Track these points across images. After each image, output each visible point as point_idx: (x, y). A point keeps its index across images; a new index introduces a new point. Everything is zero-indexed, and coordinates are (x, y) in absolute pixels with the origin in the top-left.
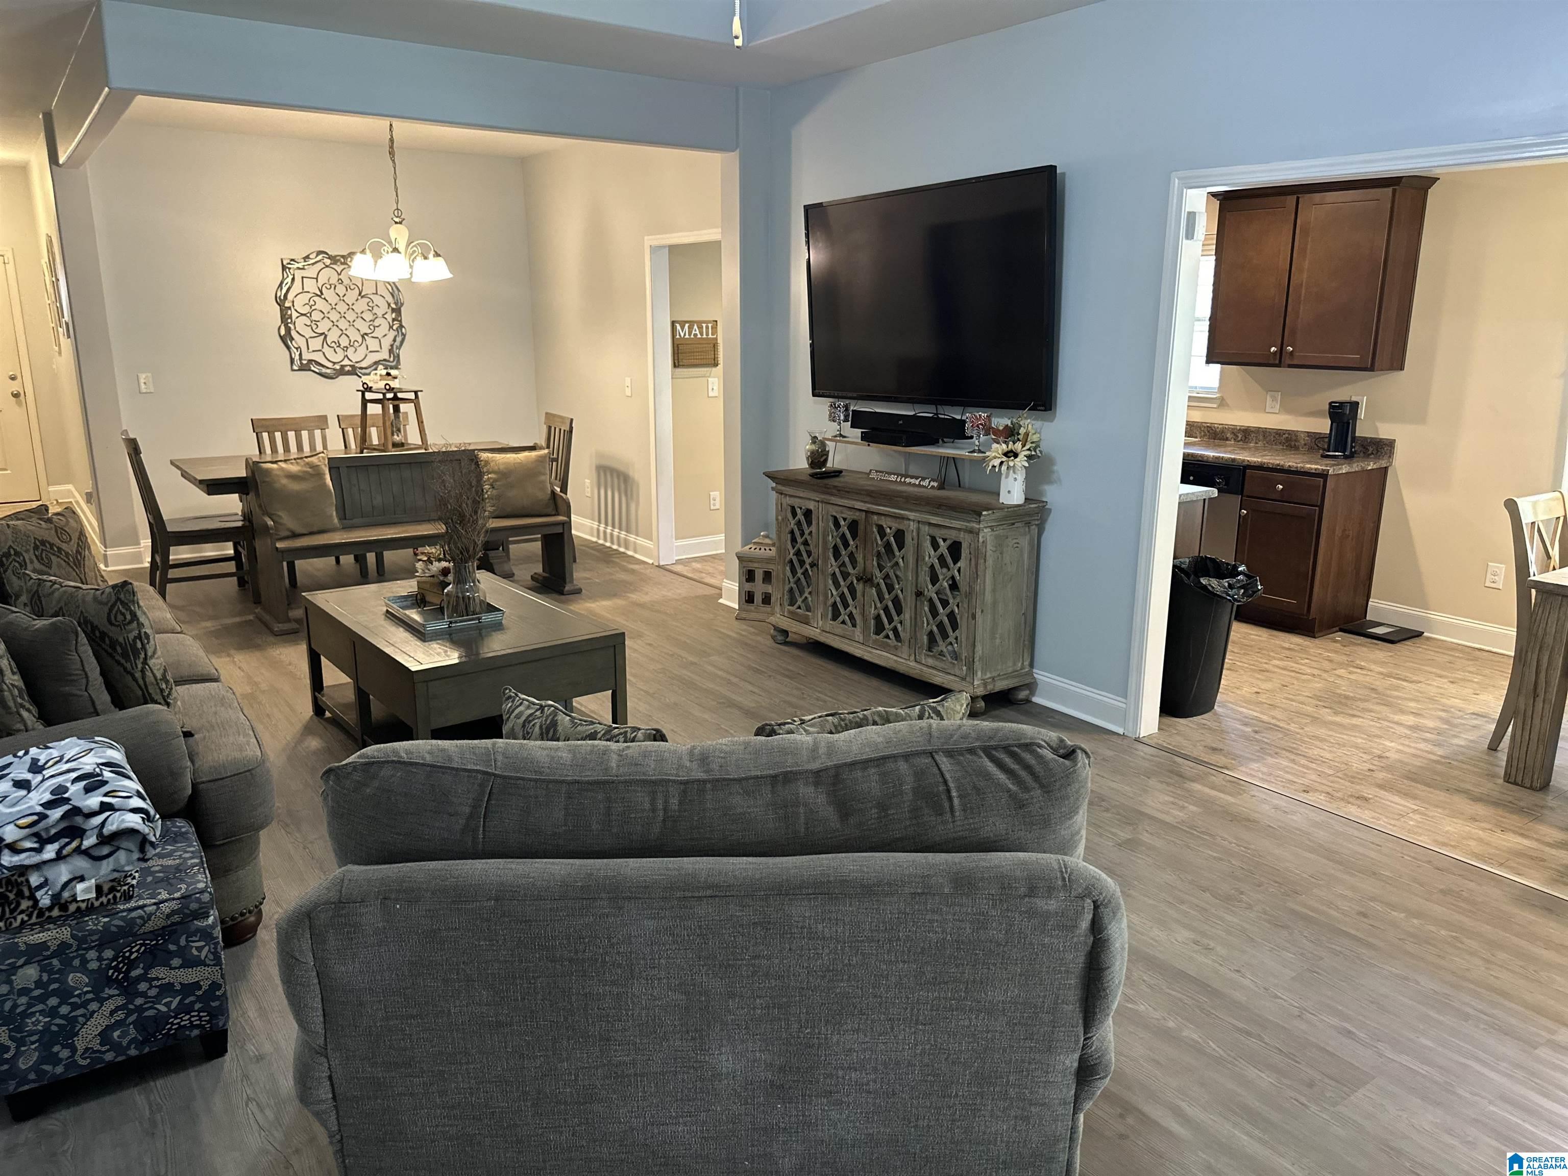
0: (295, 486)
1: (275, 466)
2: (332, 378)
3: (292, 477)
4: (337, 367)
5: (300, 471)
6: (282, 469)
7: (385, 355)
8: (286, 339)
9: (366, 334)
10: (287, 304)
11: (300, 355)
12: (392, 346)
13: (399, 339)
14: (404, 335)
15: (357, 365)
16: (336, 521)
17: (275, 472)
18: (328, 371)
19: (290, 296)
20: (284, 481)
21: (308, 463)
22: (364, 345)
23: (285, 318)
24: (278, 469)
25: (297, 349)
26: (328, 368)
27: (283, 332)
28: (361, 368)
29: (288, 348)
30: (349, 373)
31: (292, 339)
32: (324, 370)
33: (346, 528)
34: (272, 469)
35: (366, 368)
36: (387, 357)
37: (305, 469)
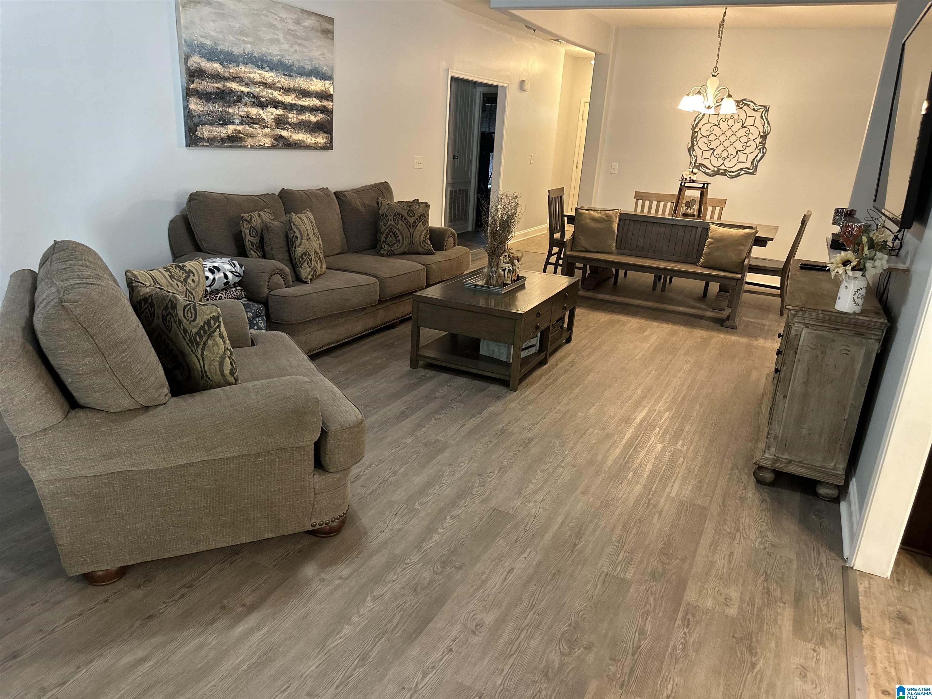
0: (593, 225)
1: (587, 212)
2: (710, 176)
3: (594, 219)
4: (716, 169)
5: (600, 217)
6: (590, 214)
7: (748, 165)
8: (691, 150)
9: (739, 151)
10: (696, 130)
11: (696, 160)
12: (754, 159)
13: (760, 156)
14: (764, 153)
15: (728, 169)
16: (614, 248)
17: (585, 215)
18: (709, 171)
19: (700, 125)
20: (588, 221)
21: (606, 214)
22: (736, 158)
23: (693, 138)
24: (588, 214)
25: (695, 156)
26: (709, 169)
27: (689, 146)
28: (730, 172)
29: (690, 155)
30: (722, 174)
31: (694, 150)
32: (707, 171)
33: (618, 254)
34: (585, 213)
35: (733, 172)
36: (749, 166)
37: (603, 217)
